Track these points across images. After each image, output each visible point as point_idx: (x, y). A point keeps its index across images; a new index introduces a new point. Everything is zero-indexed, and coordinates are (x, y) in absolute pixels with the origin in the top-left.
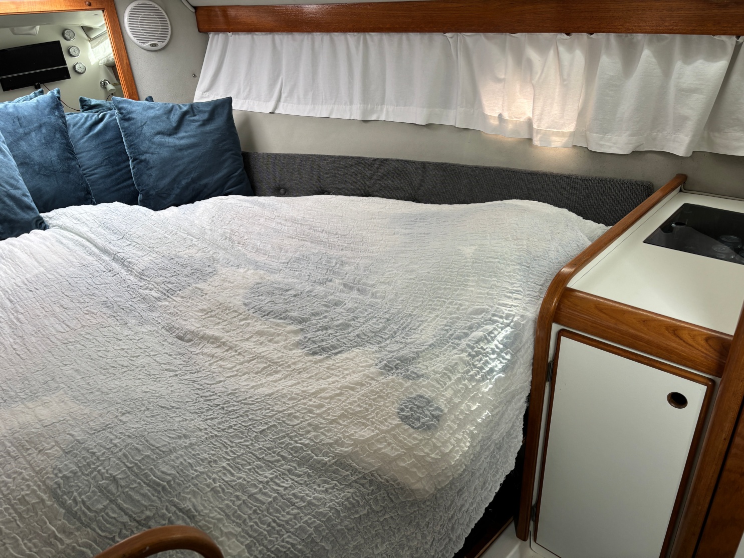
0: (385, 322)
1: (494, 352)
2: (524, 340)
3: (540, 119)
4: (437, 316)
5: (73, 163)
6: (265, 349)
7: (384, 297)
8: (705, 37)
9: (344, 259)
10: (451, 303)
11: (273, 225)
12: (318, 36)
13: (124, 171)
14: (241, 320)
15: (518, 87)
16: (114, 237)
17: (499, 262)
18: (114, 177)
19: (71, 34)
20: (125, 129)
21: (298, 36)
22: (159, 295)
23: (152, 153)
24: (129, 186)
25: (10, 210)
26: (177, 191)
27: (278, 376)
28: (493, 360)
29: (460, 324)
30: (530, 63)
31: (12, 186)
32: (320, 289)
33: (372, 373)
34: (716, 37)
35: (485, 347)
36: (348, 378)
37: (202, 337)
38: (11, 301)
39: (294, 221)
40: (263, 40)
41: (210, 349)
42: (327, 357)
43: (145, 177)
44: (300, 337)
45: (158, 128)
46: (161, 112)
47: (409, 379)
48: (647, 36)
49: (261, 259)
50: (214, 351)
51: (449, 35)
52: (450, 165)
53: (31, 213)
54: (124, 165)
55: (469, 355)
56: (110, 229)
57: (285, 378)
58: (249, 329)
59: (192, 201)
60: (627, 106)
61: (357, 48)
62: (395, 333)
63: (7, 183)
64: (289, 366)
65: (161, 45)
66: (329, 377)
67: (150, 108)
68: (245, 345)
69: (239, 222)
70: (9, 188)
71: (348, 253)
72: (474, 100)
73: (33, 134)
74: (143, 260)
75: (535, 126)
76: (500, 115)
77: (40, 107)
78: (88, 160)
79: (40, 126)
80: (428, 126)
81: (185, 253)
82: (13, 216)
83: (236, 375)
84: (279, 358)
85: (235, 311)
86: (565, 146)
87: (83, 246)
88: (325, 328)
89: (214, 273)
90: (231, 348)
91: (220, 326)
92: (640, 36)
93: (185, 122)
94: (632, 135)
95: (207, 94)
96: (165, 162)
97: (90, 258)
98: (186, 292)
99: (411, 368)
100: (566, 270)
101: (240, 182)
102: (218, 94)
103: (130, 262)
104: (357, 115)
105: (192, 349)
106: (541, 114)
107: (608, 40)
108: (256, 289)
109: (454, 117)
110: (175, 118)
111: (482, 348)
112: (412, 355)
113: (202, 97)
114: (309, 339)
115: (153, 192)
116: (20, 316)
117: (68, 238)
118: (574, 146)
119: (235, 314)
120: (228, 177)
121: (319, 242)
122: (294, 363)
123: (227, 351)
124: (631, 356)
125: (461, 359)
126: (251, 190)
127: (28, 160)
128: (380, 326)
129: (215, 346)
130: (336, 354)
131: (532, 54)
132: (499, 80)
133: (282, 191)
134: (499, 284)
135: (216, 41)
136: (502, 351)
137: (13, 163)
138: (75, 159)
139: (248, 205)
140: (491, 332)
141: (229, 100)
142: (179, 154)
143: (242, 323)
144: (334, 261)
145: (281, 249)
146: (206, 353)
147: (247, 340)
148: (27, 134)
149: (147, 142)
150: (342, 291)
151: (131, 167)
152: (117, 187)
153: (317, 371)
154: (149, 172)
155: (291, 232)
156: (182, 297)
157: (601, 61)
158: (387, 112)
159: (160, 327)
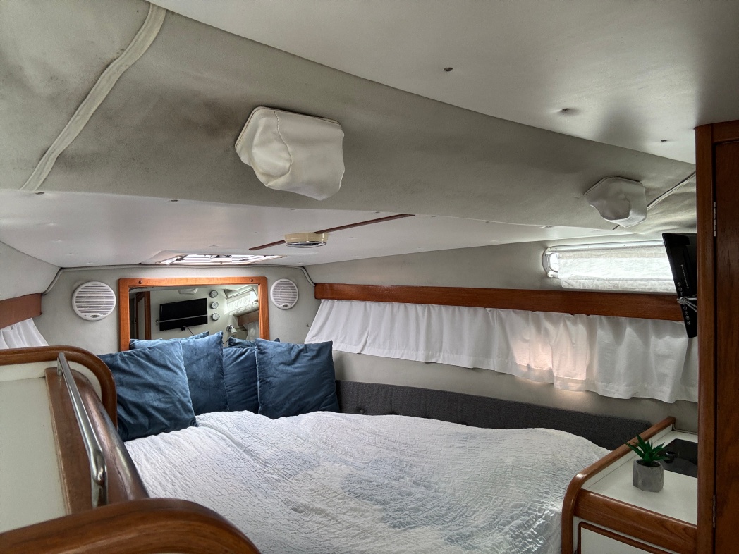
0: (446, 510)
1: (530, 537)
2: (553, 529)
3: (558, 370)
4: (486, 508)
5: (222, 381)
6: (358, 521)
7: (445, 492)
8: (668, 321)
9: (412, 462)
10: (497, 499)
11: (357, 434)
12: (396, 305)
13: (252, 389)
14: (339, 499)
15: (540, 346)
16: (245, 435)
17: (532, 470)
18: (245, 393)
19: (216, 294)
20: (259, 359)
21: (382, 304)
22: (279, 478)
23: (275, 377)
24: (253, 400)
25: (178, 411)
26: (287, 406)
27: (369, 540)
28: (530, 543)
29: (504, 514)
30: (547, 331)
31: (183, 394)
32: (394, 483)
33: (439, 543)
34: (675, 322)
35: (523, 532)
36: (421, 545)
37: (312, 510)
38: (180, 473)
39: (373, 433)
40: (358, 306)
41: (318, 518)
42: (404, 530)
43: (267, 394)
44: (384, 514)
45: (282, 360)
46: (285, 349)
47: (466, 549)
48: (628, 319)
49: (348, 459)
50: (320, 520)
51: (488, 309)
52: (491, 399)
53: (190, 415)
54: (253, 384)
55: (512, 537)
56: (242, 430)
57: (374, 542)
58: (346, 506)
59: (296, 414)
60: (621, 364)
61: (423, 314)
62: (454, 518)
63: (181, 392)
64: (377, 534)
65: (290, 306)
66: (407, 544)
67: (279, 346)
68: (343, 517)
69: (333, 431)
70: (181, 395)
71: (416, 459)
72: (507, 353)
73: (202, 360)
74: (266, 453)
75: (555, 374)
76: (528, 365)
77: (210, 343)
78: (230, 380)
79: (208, 355)
80: (474, 369)
81: (297, 449)
82: (178, 416)
83: (338, 537)
84: (368, 527)
85: (335, 492)
86: (579, 390)
87: (224, 440)
88: (401, 510)
89: (318, 465)
90: (333, 518)
91: (324, 502)
92: (623, 319)
93: (300, 357)
94: (628, 385)
95: (314, 338)
96: (283, 384)
97: (229, 449)
98: (300, 477)
99: (468, 542)
100: (580, 476)
101: (331, 402)
102: (322, 339)
103: (257, 454)
104: (421, 359)
105: (304, 518)
106: (559, 365)
107: (601, 320)
108: (349, 478)
109: (494, 364)
110: (294, 353)
111: (521, 533)
112: (468, 533)
113: (310, 340)
114: (391, 516)
115: (270, 406)
116: (188, 483)
117: (214, 434)
118: (587, 391)
119: (334, 495)
120: (324, 397)
121: (393, 449)
122: (380, 532)
123: (330, 520)
124: (634, 544)
125: (505, 539)
126: (340, 409)
127: (195, 378)
128: (443, 512)
129: (321, 516)
130: (411, 528)
131: (548, 325)
132: (526, 341)
133: (362, 411)
134: (532, 486)
135: (326, 305)
136: (536, 537)
137: (187, 379)
138: (223, 378)
139: (340, 419)
140: (528, 521)
141: (331, 343)
142: (293, 379)
143: (340, 501)
144: (405, 464)
145: (364, 452)
146: (314, 521)
147: (344, 514)
148: (198, 360)
149: (273, 369)
150: (411, 486)
151: (258, 386)
152: (245, 401)
153: (397, 539)
154: (271, 390)
155: (371, 441)
156: (297, 480)
157: (598, 332)
158: (444, 357)
159: (280, 501)
